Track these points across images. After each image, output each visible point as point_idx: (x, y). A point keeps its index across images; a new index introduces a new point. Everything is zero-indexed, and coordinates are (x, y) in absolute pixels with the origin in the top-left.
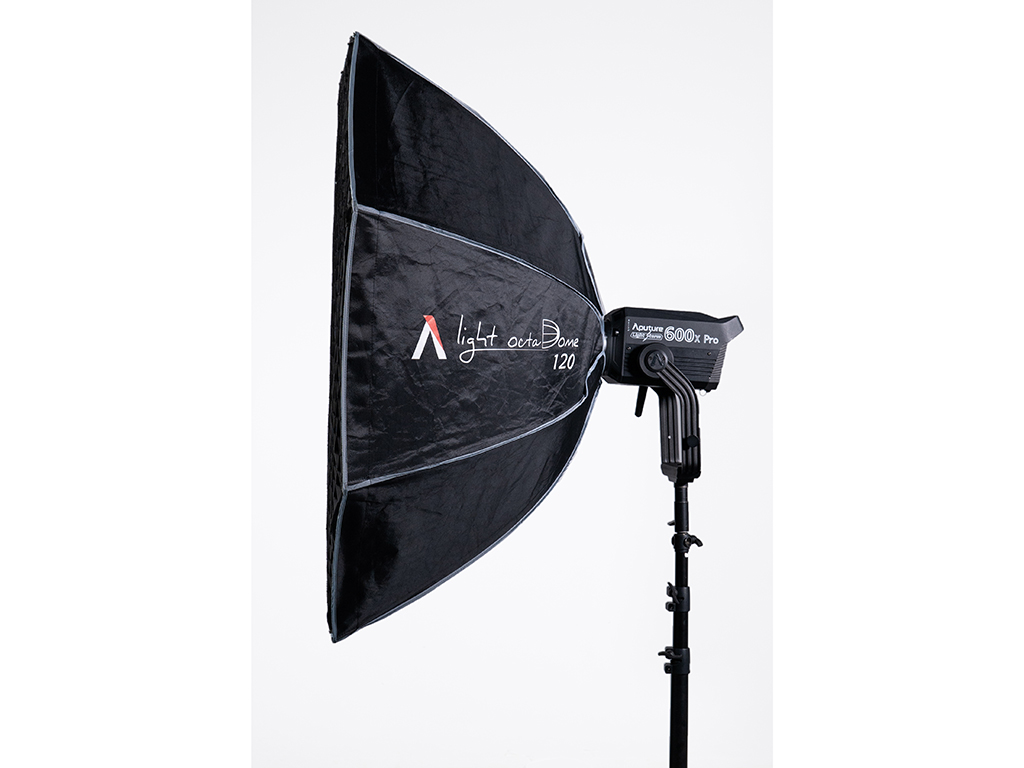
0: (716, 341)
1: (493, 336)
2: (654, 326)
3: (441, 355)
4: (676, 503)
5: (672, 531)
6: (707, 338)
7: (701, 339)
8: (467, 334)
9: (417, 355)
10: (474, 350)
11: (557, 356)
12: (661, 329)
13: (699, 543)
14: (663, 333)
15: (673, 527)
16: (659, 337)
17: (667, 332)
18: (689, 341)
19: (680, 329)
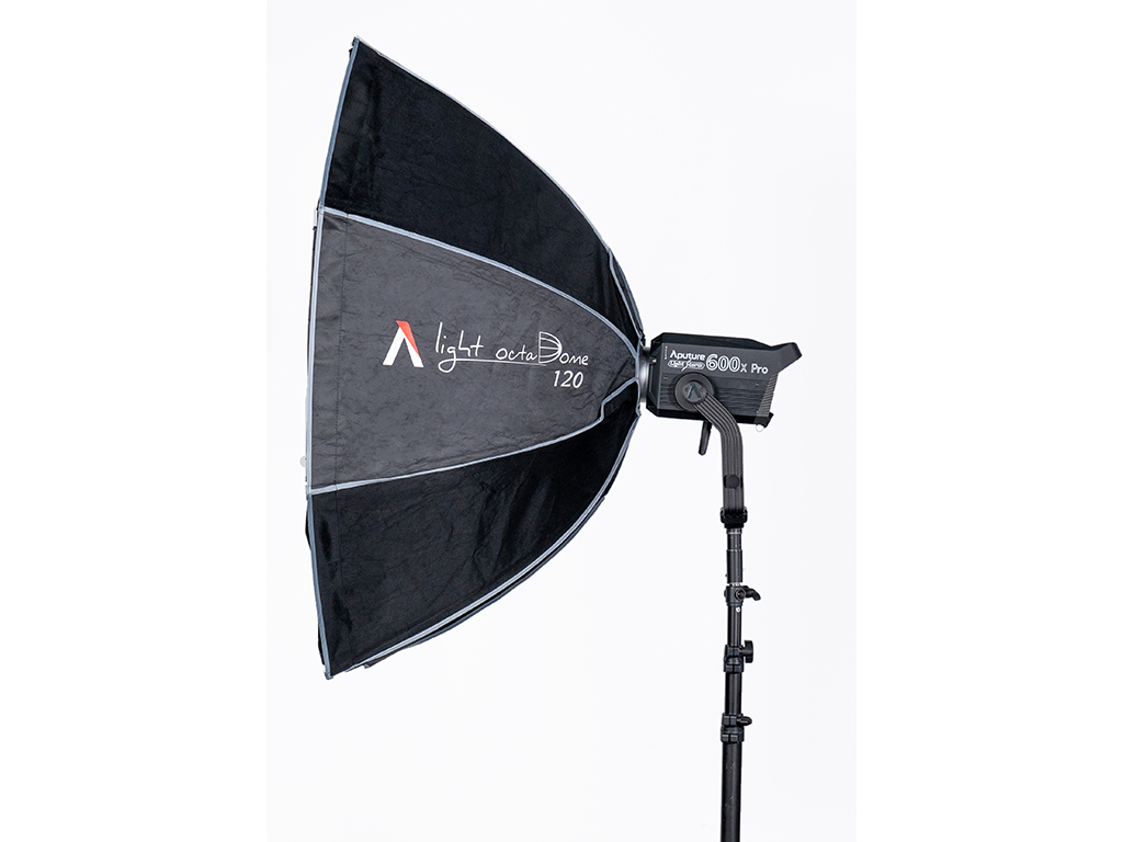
0: (765, 371)
1: (478, 346)
2: (694, 353)
3: (417, 362)
4: (729, 553)
5: (725, 583)
6: (755, 367)
7: (749, 368)
8: (448, 343)
9: (389, 360)
10: (455, 359)
11: (558, 372)
12: (702, 357)
13: (756, 596)
14: (704, 362)
16: (700, 366)
17: (709, 360)
18: (735, 370)
19: (724, 358)
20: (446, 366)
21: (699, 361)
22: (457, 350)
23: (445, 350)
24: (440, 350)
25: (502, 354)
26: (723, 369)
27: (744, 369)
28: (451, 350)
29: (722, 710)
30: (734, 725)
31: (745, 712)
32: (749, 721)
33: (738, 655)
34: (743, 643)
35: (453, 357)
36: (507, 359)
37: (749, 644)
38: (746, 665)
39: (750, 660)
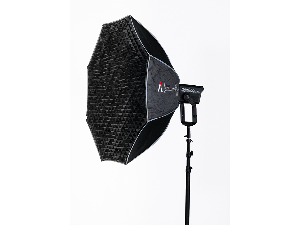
0: (199, 92)
1: (169, 87)
2: (186, 88)
3: (162, 91)
4: (187, 131)
5: (186, 138)
6: (197, 91)
7: (196, 92)
8: (166, 86)
9: (158, 91)
10: (166, 90)
11: (177, 93)
12: (188, 89)
13: (192, 141)
14: (188, 90)
15: (187, 137)
16: (187, 91)
17: (189, 90)
18: (193, 92)
19: (192, 89)
26: (191, 92)
29: (186, 165)
30: (189, 169)
31: (191, 166)
32: (192, 168)
33: (189, 154)
34: (191, 151)
37: (192, 151)
38: (191, 156)
39: (192, 155)
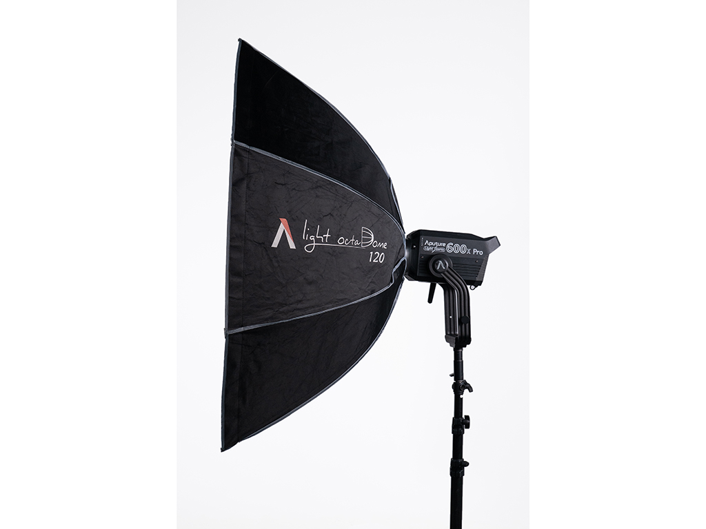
0: (481, 253)
1: (327, 235)
2: (439, 242)
3: (292, 246)
4: (455, 361)
5: (452, 380)
6: (475, 251)
7: (472, 251)
8: (309, 233)
9: (275, 244)
10: (314, 244)
11: (372, 253)
12: (444, 244)
14: (445, 247)
15: (453, 377)
16: (443, 250)
17: (448, 246)
18: (463, 252)
19: (457, 245)
20: (309, 248)
21: (442, 247)
22: (315, 238)
23: (309, 238)
24: (305, 237)
25: (341, 241)
26: (456, 252)
27: (469, 252)
28: (312, 238)
29: (451, 456)
30: (458, 467)
31: (465, 457)
32: (467, 464)
33: (460, 424)
34: (463, 417)
35: (313, 242)
36: (344, 244)
37: (467, 417)
38: (466, 430)
39: (468, 427)
